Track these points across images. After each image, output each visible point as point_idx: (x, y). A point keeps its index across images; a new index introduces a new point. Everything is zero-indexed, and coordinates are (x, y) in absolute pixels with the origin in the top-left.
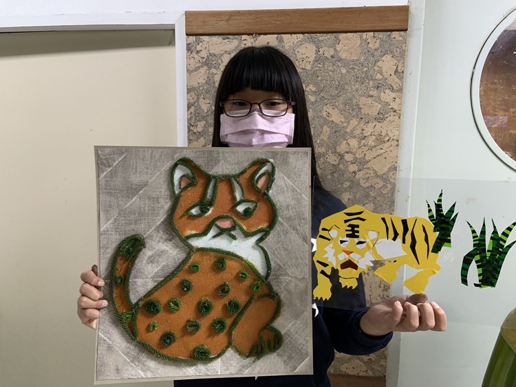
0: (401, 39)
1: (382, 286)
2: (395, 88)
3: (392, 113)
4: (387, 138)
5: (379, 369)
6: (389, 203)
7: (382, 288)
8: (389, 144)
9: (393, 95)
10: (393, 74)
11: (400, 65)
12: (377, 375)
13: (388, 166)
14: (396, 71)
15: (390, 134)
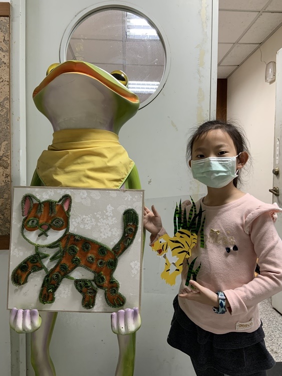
0: (6, 21)
1: (4, 174)
2: (4, 50)
3: (3, 65)
4: (2, 80)
5: (5, 229)
6: (6, 121)
7: (4, 176)
8: (2, 84)
9: (3, 54)
10: (2, 41)
11: (6, 36)
12: (4, 234)
13: (3, 98)
14: (4, 40)
15: (3, 77)
